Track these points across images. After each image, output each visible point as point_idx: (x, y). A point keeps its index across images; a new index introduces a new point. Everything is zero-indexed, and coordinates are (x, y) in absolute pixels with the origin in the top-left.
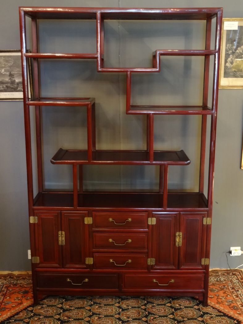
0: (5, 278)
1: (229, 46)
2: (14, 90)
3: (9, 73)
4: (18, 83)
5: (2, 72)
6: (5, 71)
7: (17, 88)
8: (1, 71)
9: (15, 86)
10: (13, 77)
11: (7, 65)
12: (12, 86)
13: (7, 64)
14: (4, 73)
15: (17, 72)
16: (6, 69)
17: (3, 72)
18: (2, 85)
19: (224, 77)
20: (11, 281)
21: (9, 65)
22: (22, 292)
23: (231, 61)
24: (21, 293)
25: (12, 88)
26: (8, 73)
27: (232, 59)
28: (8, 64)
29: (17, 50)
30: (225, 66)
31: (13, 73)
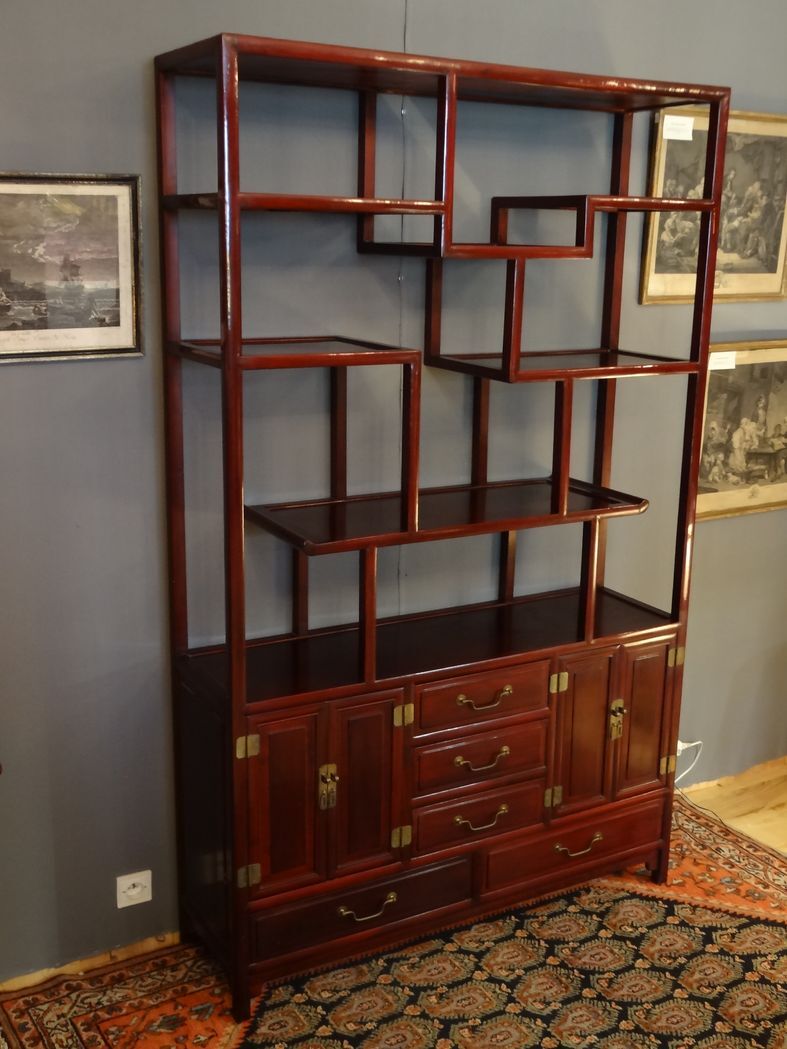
0: (53, 994)
1: (671, 184)
2: (77, 320)
3: (62, 257)
4: (91, 294)
5: (36, 255)
6: (49, 250)
7: (88, 312)
8: (34, 251)
9: (82, 305)
10: (77, 275)
11: (56, 228)
12: (72, 307)
13: (54, 225)
14: (42, 260)
15: (90, 256)
16: (53, 243)
17: (41, 256)
18: (33, 302)
19: (657, 271)
20: (88, 1001)
21: (63, 229)
22: (159, 1026)
23: (673, 227)
24: (162, 1030)
25: (71, 315)
26: (58, 260)
27: (674, 221)
28: (59, 226)
29: (101, 175)
30: (659, 242)
31: (77, 257)
